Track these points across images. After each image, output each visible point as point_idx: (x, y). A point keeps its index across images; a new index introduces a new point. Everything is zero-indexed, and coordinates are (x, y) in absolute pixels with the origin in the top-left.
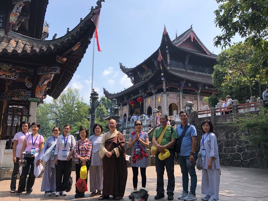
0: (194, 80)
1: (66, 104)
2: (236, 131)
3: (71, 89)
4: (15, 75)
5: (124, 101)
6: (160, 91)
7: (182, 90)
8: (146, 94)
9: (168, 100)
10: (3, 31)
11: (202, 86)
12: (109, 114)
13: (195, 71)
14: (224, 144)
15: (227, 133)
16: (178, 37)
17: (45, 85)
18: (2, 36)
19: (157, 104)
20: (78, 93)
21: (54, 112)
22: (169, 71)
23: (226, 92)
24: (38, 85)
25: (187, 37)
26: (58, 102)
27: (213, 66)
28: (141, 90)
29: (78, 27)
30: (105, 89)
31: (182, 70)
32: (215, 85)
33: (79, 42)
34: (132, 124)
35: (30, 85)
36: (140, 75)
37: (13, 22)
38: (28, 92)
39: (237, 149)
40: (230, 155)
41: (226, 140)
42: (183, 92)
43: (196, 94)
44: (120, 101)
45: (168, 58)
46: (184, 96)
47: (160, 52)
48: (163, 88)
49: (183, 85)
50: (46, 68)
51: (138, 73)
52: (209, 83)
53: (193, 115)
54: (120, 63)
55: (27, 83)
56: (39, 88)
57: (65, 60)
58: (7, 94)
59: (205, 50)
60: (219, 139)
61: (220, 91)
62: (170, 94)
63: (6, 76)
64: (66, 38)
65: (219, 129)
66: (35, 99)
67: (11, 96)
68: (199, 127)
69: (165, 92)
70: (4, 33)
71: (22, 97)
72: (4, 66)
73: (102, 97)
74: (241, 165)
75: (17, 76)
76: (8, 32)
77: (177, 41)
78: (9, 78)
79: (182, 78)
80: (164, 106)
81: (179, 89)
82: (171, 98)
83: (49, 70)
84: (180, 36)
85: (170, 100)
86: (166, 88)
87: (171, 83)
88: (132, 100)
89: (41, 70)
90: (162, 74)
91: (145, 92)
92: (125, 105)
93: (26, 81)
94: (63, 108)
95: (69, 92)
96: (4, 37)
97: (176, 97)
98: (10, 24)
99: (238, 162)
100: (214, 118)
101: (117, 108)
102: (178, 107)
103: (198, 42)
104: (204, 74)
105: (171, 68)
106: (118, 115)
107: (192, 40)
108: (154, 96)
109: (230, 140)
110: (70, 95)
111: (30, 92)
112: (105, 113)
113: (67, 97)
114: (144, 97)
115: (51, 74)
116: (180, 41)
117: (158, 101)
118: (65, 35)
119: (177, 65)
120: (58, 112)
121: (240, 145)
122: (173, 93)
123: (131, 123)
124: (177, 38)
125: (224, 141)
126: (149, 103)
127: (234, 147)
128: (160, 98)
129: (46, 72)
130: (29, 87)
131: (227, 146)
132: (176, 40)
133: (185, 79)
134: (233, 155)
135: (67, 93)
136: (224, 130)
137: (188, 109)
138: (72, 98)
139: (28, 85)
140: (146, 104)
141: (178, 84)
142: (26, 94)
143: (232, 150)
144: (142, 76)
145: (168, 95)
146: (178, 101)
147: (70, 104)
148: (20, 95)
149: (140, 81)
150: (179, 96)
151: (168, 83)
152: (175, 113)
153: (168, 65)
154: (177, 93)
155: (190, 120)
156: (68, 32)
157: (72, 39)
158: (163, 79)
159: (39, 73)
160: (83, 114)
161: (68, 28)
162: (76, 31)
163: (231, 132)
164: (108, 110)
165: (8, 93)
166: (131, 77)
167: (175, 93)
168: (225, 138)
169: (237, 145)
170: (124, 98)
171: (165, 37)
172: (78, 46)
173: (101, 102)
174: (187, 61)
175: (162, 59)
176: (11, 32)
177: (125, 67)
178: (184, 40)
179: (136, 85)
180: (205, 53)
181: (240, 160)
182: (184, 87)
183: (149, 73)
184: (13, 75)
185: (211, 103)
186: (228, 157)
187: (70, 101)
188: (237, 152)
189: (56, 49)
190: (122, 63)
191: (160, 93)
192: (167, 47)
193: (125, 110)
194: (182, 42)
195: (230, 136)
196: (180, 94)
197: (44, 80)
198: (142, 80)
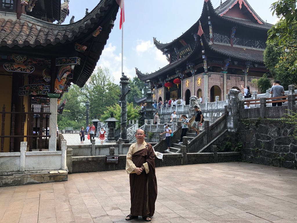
0: (241, 57)
1: (96, 85)
2: (291, 126)
3: (101, 68)
4: (31, 68)
5: (159, 83)
6: (200, 71)
7: (227, 69)
8: (184, 75)
9: (209, 81)
10: (15, 15)
11: (251, 64)
12: (143, 95)
13: (243, 45)
14: (274, 141)
15: (279, 129)
16: (224, 3)
17: (65, 78)
18: (14, 21)
19: (196, 86)
20: (109, 72)
21: (84, 95)
22: (211, 47)
23: (280, 73)
24: (57, 79)
25: (234, 3)
26: (88, 83)
27: (266, 42)
28: (178, 70)
29: (98, 7)
30: (137, 69)
31: (228, 45)
32: (267, 64)
33: (100, 27)
34: (168, 110)
35: (48, 78)
36: (177, 52)
37: (25, 2)
38: (47, 86)
39: (291, 149)
40: (282, 154)
41: (277, 137)
42: (227, 72)
43: (243, 73)
44: (154, 83)
45: (211, 30)
46: (229, 76)
47: (200, 24)
48: (204, 68)
49: (228, 64)
50: (64, 58)
51: (175, 49)
52: (259, 61)
53: (238, 105)
54: (154, 38)
55: (45, 76)
56: (58, 82)
57: (85, 49)
58: (25, 89)
59: (256, 18)
60: (269, 136)
61: (272, 72)
62: (212, 74)
63: (21, 70)
64: (85, 22)
65: (270, 123)
66: (54, 94)
67: (30, 91)
68: (245, 120)
69: (206, 72)
70: (16, 17)
71: (41, 92)
72: (18, 58)
73: (135, 77)
74: (295, 167)
75: (33, 69)
76: (21, 15)
77: (222, 9)
78: (25, 72)
79: (227, 56)
80: (205, 90)
81: (223, 69)
82: (213, 79)
83: (68, 60)
84: (225, 2)
85: (212, 82)
86: (207, 67)
87: (213, 61)
88: (168, 81)
89: (59, 61)
90: (203, 51)
91: (182, 72)
92: (160, 86)
93: (43, 74)
94: (93, 90)
95: (99, 72)
96: (16, 23)
97: (219, 78)
98: (22, 5)
99: (291, 163)
100: (263, 110)
101: (150, 92)
102: (221, 89)
103: (248, 9)
104: (254, 49)
105: (214, 43)
106: (152, 100)
107: (241, 7)
108: (193, 77)
109: (282, 137)
110: (100, 75)
111: (49, 87)
112: (138, 95)
113: (98, 78)
114: (181, 78)
115: (71, 65)
116: (226, 9)
117: (198, 83)
118: (84, 18)
119: (221, 39)
120: (88, 94)
121: (294, 144)
122: (216, 73)
123: (166, 108)
124: (222, 5)
125: (275, 138)
126: (187, 85)
127: (287, 146)
128: (200, 79)
129: (65, 63)
130: (47, 80)
131: (279, 143)
132: (220, 7)
133: (231, 57)
134: (285, 154)
135: (97, 73)
136: (276, 125)
137: (232, 98)
138: (102, 79)
139: (46, 79)
140: (183, 87)
141: (222, 62)
142: (44, 88)
143: (284, 149)
144: (180, 53)
145: (209, 76)
146: (222, 83)
147: (101, 85)
148: (39, 90)
149: (177, 59)
150: (223, 77)
151: (209, 62)
152: (217, 99)
153: (210, 39)
154: (221, 73)
155: (234, 111)
156: (87, 13)
157: (92, 24)
158: (203, 58)
159: (57, 65)
160: (114, 96)
161: (86, 9)
162: (96, 12)
163: (285, 128)
164: (142, 91)
165: (26, 87)
166: (167, 53)
167: (218, 73)
168: (276, 134)
169: (291, 144)
170: (159, 79)
171: (207, 5)
172: (99, 31)
173: (134, 83)
174: (233, 34)
175: (203, 33)
176: (24, 16)
177: (159, 42)
178: (230, 8)
179: (173, 63)
180: (256, 22)
181: (294, 162)
182: (229, 66)
183: (188, 49)
184: (29, 69)
185: (261, 86)
186: (279, 156)
187: (101, 82)
188: (291, 151)
189: (74, 37)
190: (156, 38)
191: (201, 74)
192: (209, 17)
193: (160, 93)
194: (227, 10)
195: (282, 132)
196: (223, 75)
197: (63, 72)
198: (179, 58)
